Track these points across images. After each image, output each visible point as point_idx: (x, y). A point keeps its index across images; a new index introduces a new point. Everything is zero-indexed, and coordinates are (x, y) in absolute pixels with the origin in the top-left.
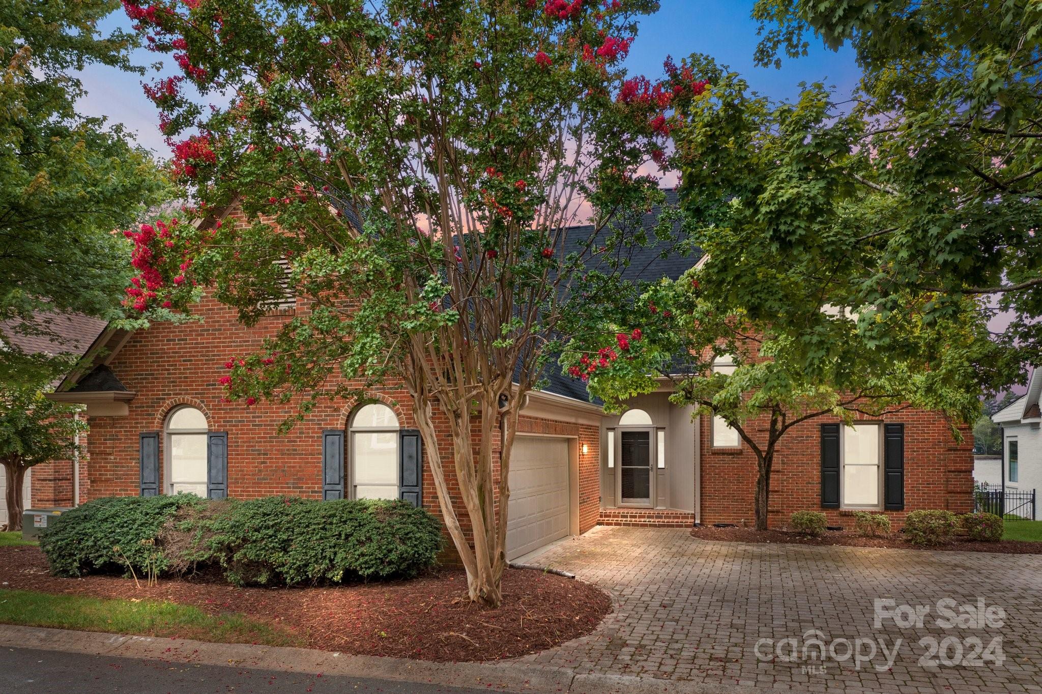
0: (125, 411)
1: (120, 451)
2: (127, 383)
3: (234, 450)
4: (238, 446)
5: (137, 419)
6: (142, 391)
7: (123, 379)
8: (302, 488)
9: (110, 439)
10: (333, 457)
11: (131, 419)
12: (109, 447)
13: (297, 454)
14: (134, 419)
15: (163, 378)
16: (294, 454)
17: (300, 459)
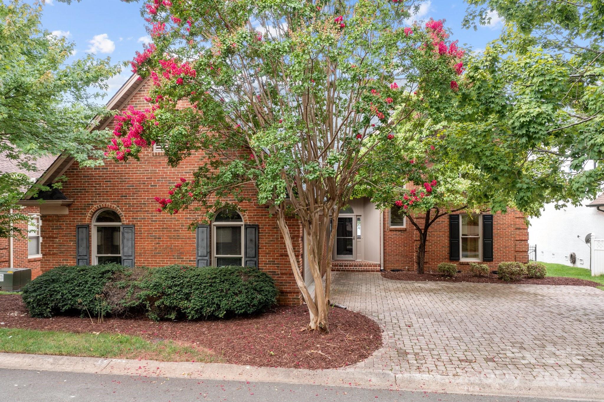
0: (66, 212)
1: (62, 236)
2: (68, 194)
3: (139, 236)
4: (141, 233)
5: (74, 216)
6: (78, 199)
7: (65, 192)
8: (183, 258)
9: (56, 229)
10: (203, 240)
11: (70, 216)
12: (55, 234)
13: (180, 238)
14: (72, 217)
15: (92, 192)
16: (178, 239)
17: (181, 241)
